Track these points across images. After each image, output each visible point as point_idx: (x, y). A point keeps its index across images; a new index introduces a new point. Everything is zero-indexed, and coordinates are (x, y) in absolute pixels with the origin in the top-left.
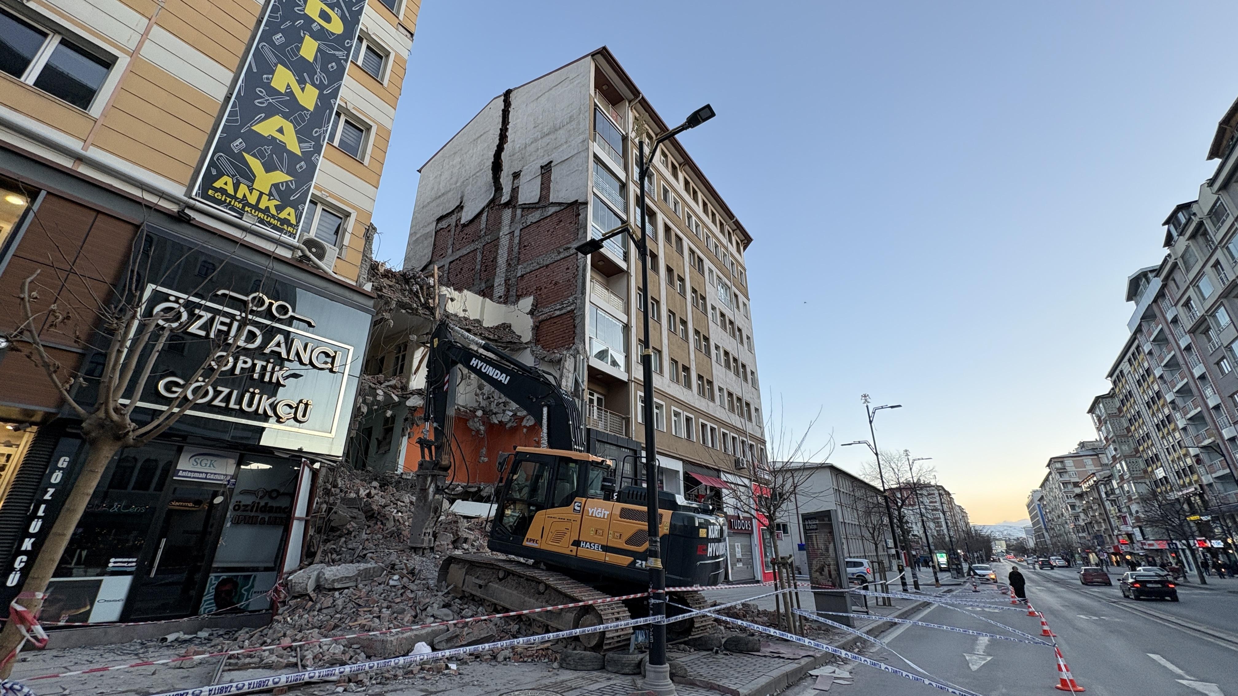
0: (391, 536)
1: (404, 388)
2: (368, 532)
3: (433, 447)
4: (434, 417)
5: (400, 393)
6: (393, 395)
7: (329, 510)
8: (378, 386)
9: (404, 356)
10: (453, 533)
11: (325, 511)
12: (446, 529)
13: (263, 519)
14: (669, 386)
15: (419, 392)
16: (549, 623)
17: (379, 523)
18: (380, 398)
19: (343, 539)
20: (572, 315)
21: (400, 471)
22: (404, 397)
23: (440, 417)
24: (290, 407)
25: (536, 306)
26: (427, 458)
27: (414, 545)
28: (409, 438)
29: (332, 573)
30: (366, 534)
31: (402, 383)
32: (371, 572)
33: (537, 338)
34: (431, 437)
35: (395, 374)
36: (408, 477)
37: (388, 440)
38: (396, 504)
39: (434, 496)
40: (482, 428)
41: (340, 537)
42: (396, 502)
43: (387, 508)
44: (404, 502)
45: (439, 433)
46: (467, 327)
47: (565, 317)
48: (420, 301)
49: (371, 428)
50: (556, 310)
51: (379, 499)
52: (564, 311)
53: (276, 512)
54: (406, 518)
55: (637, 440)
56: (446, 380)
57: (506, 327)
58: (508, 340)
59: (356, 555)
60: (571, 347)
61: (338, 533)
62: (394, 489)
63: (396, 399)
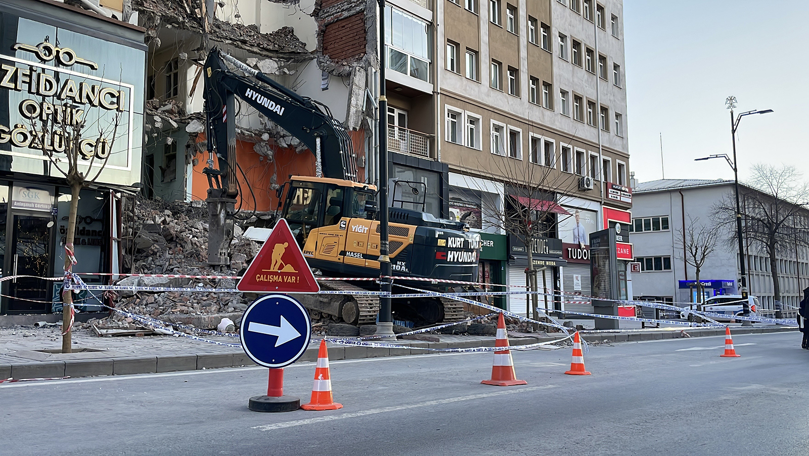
0: (191, 257)
1: (182, 112)
2: (170, 252)
3: (219, 176)
4: (217, 148)
5: (178, 118)
6: (171, 121)
7: (135, 234)
8: (154, 112)
9: (176, 75)
10: (246, 254)
11: (132, 235)
12: (240, 250)
13: (84, 240)
14: (488, 95)
15: (198, 116)
16: (322, 311)
17: (179, 246)
18: (158, 125)
19: (150, 258)
20: (362, 17)
21: (189, 200)
22: (183, 123)
23: (223, 149)
24: (91, 145)
25: (320, 6)
26: (215, 187)
27: (213, 263)
28: (194, 165)
29: (150, 280)
30: (169, 254)
31: (178, 107)
32: (180, 280)
33: (324, 46)
34: (216, 167)
35: (169, 96)
36: (198, 206)
37: (172, 169)
38: (191, 230)
39: (225, 221)
40: (270, 153)
41: (147, 257)
42: (190, 228)
43: (184, 234)
44: (198, 229)
45: (223, 162)
46: (242, 38)
47: (354, 19)
48: (186, 11)
49: (152, 155)
50: (343, 10)
51: (175, 226)
52: (353, 12)
53: (92, 235)
54: (202, 242)
55: (444, 161)
56: (224, 111)
57: (287, 32)
58: (291, 50)
59: (164, 270)
60: (362, 58)
61: (144, 254)
62: (187, 217)
63: (175, 125)
